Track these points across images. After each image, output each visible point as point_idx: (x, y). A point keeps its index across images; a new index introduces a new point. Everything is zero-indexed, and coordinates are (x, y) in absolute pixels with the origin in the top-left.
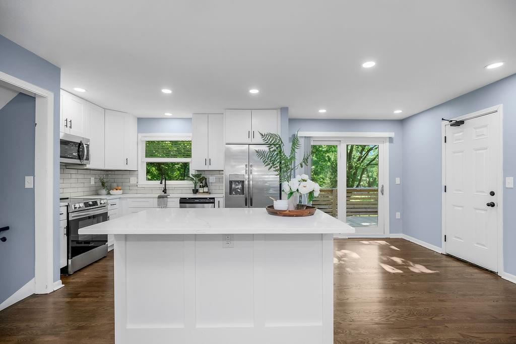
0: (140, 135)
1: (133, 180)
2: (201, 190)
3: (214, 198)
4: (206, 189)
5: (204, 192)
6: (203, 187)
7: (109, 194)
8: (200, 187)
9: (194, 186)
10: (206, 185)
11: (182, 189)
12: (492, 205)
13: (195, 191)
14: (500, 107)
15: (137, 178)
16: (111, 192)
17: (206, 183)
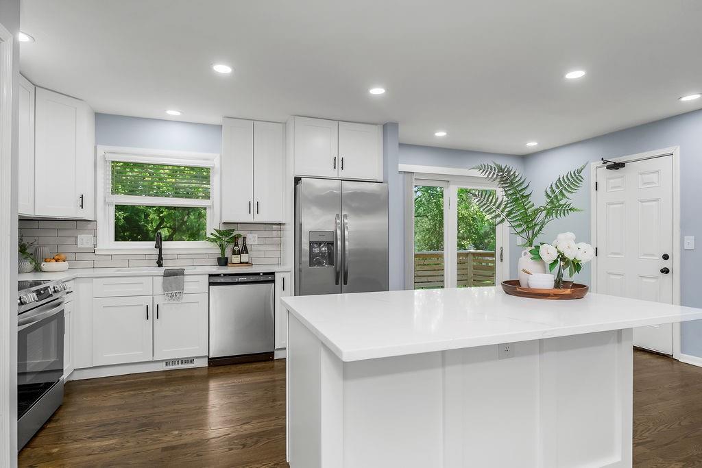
0: (101, 150)
1: (84, 240)
2: (236, 259)
3: (273, 274)
4: (244, 258)
5: (241, 263)
6: (240, 253)
7: (37, 269)
8: (234, 253)
9: (220, 251)
10: (245, 250)
11: (193, 257)
12: (665, 271)
13: (223, 261)
14: (676, 150)
15: (95, 236)
16: (45, 266)
17: (245, 245)
